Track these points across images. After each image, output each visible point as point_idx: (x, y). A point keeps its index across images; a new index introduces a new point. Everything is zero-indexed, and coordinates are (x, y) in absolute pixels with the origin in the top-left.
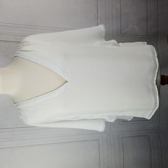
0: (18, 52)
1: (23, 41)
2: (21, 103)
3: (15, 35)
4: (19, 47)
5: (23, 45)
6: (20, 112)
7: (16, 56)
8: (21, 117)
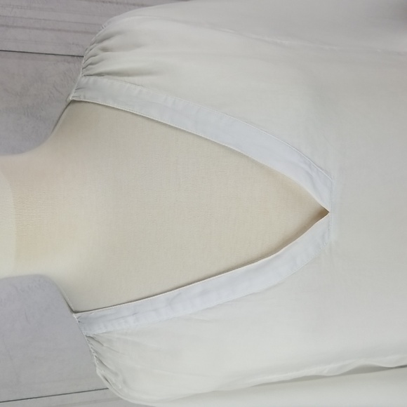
0: (84, 80)
1: (102, 33)
2: (106, 312)
3: (59, 30)
4: (90, 61)
5: (105, 50)
6: (96, 352)
7: (73, 102)
8: (100, 372)
